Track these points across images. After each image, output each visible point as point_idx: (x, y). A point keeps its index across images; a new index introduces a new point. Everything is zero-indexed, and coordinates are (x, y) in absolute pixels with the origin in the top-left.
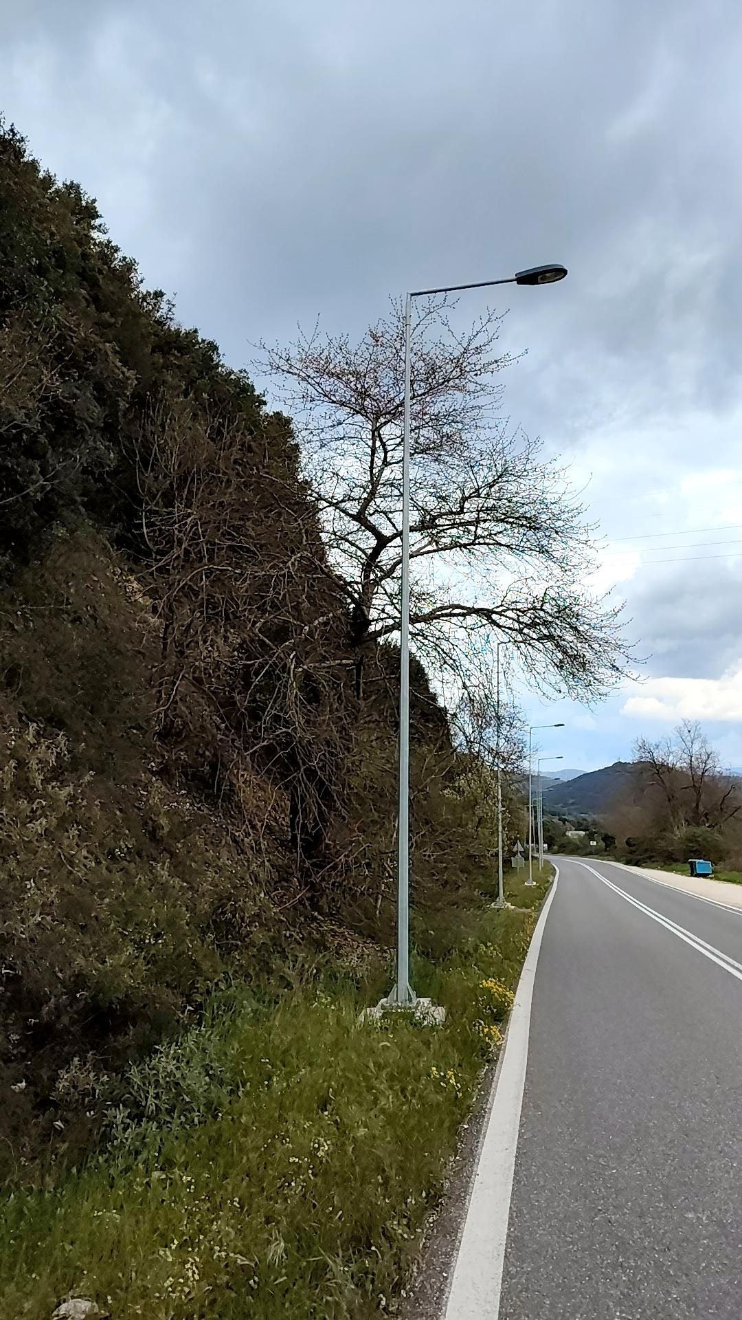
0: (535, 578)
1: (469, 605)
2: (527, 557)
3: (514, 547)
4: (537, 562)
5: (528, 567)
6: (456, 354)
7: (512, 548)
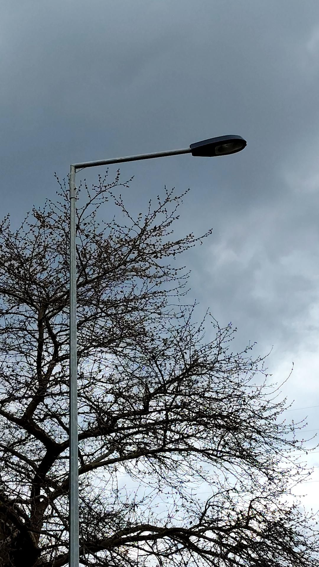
0: (238, 488)
1: (160, 525)
2: (226, 464)
3: (211, 452)
4: (239, 470)
5: (229, 475)
6: (133, 235)
7: (209, 454)
